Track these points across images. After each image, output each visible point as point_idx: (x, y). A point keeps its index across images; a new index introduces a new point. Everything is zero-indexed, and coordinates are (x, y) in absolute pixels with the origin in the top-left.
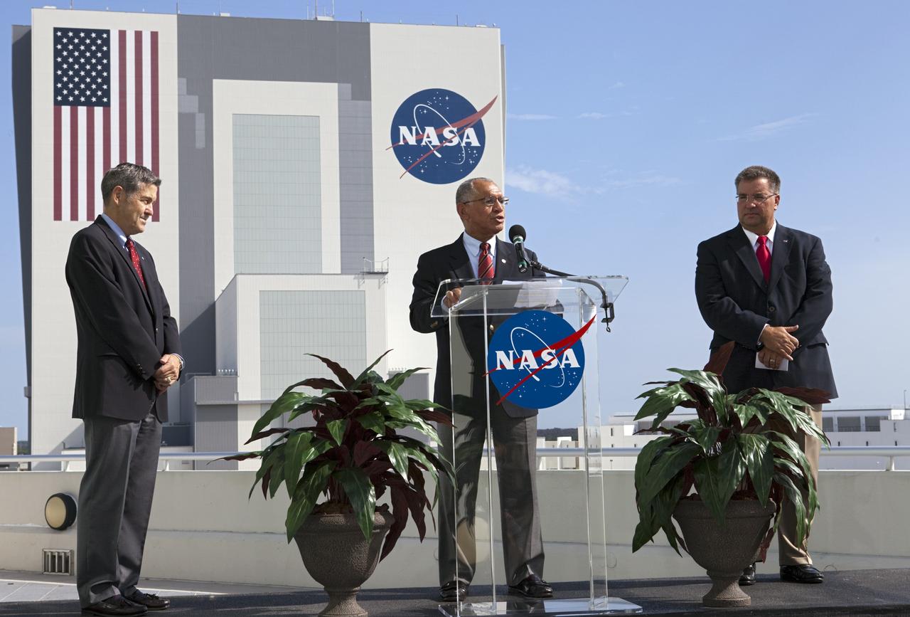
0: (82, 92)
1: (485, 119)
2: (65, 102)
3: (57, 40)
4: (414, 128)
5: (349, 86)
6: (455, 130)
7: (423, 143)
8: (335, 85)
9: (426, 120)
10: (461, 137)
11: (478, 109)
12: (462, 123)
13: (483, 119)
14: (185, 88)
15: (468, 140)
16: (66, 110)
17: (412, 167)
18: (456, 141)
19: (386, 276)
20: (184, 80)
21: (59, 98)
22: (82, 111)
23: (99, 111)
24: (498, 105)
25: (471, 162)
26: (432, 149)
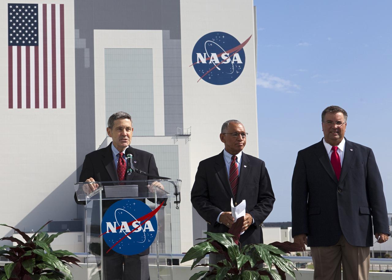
0: (23, 38)
1: (245, 48)
2: (14, 44)
3: (10, 10)
4: (205, 54)
5: (168, 32)
6: (228, 54)
7: (210, 62)
8: (161, 31)
9: (212, 50)
10: (232, 59)
11: (241, 42)
12: (232, 50)
13: (244, 48)
14: (79, 34)
15: (235, 60)
16: (15, 48)
17: (204, 75)
18: (229, 61)
19: (190, 137)
20: (78, 30)
21: (11, 42)
22: (23, 48)
23: (32, 48)
24: (253, 40)
25: (237, 72)
26: (215, 65)
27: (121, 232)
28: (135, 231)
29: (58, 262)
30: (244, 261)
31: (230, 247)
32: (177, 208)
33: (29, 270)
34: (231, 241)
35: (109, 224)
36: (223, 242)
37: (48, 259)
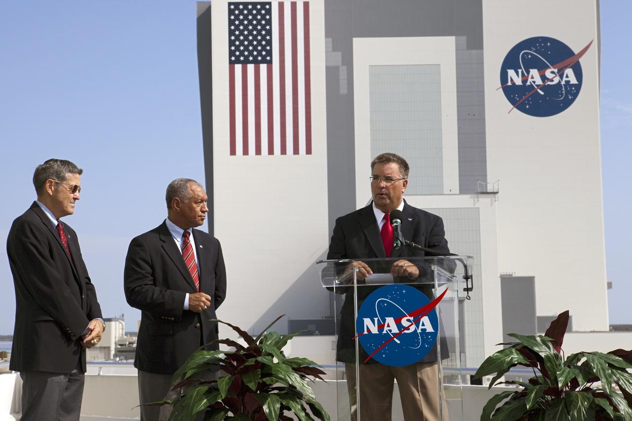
0: (251, 53)
2: (238, 61)
3: (231, 12)
4: (520, 71)
5: (464, 39)
6: (556, 71)
7: (528, 83)
8: (453, 38)
9: (530, 64)
10: (561, 77)
11: (576, 52)
12: (561, 65)
13: (581, 60)
14: (330, 45)
15: (567, 79)
16: (238, 68)
17: (519, 103)
18: (556, 80)
19: (497, 195)
20: (330, 39)
21: (233, 58)
22: (251, 68)
23: (263, 67)
24: (594, 47)
25: (570, 97)
26: (536, 87)
27: (385, 332)
28: (406, 332)
29: (293, 375)
30: (569, 377)
31: (547, 357)
32: (468, 298)
33: (252, 386)
34: (549, 348)
35: (367, 321)
36: (536, 349)
37: (278, 371)
